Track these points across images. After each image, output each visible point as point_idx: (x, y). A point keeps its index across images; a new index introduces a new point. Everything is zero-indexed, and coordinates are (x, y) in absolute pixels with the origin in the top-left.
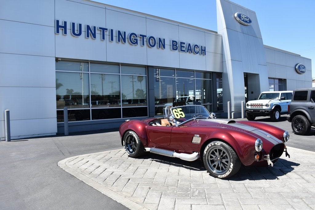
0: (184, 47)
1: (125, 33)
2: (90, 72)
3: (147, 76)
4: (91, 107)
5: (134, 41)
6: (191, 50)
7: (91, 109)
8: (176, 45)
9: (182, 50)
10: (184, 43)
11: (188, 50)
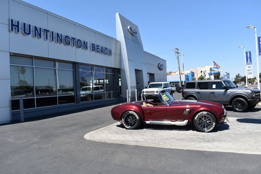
0: (99, 49)
1: (61, 35)
2: (34, 66)
3: (74, 70)
4: (35, 96)
5: (68, 42)
6: (103, 51)
7: (35, 98)
8: (94, 47)
9: (98, 51)
10: (99, 46)
11: (101, 51)
